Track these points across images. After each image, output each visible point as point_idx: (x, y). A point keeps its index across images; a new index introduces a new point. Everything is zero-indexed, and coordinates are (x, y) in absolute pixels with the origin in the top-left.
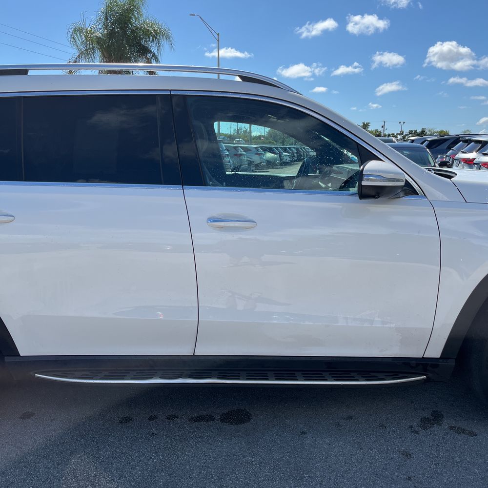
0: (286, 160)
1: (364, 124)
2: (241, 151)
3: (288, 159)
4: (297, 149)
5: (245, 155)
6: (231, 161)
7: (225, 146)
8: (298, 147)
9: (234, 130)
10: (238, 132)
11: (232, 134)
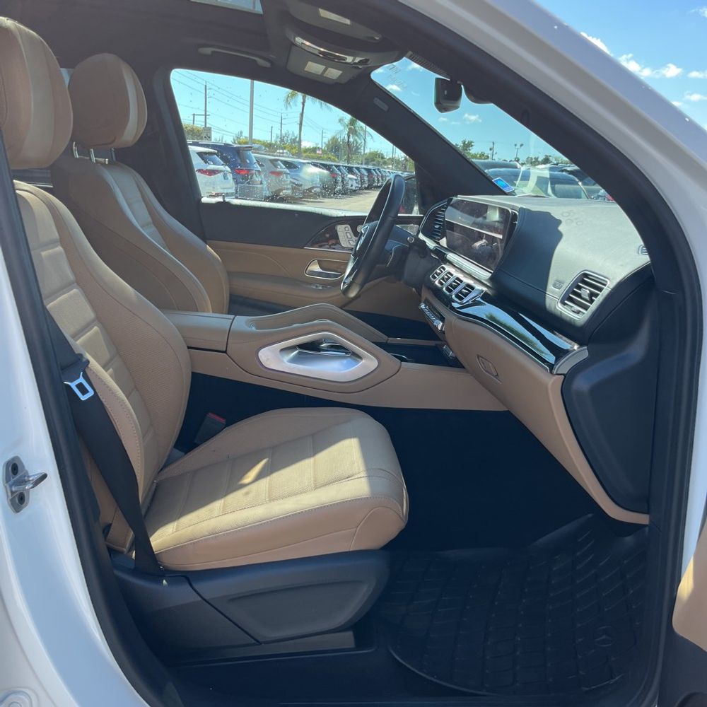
0: (352, 186)
1: (464, 143)
2: (281, 168)
3: (355, 185)
4: (368, 171)
5: (286, 173)
6: (265, 183)
7: (255, 157)
8: (370, 167)
9: (277, 137)
10: (282, 140)
11: (273, 142)
